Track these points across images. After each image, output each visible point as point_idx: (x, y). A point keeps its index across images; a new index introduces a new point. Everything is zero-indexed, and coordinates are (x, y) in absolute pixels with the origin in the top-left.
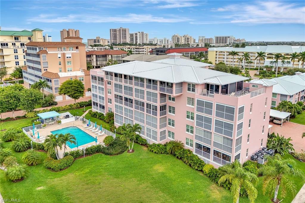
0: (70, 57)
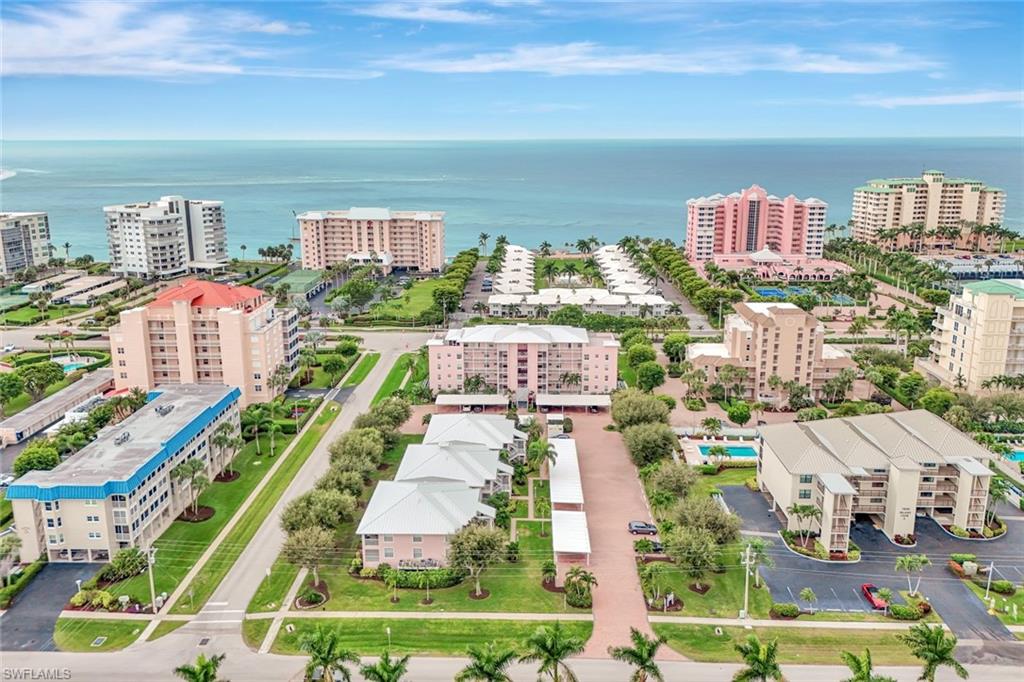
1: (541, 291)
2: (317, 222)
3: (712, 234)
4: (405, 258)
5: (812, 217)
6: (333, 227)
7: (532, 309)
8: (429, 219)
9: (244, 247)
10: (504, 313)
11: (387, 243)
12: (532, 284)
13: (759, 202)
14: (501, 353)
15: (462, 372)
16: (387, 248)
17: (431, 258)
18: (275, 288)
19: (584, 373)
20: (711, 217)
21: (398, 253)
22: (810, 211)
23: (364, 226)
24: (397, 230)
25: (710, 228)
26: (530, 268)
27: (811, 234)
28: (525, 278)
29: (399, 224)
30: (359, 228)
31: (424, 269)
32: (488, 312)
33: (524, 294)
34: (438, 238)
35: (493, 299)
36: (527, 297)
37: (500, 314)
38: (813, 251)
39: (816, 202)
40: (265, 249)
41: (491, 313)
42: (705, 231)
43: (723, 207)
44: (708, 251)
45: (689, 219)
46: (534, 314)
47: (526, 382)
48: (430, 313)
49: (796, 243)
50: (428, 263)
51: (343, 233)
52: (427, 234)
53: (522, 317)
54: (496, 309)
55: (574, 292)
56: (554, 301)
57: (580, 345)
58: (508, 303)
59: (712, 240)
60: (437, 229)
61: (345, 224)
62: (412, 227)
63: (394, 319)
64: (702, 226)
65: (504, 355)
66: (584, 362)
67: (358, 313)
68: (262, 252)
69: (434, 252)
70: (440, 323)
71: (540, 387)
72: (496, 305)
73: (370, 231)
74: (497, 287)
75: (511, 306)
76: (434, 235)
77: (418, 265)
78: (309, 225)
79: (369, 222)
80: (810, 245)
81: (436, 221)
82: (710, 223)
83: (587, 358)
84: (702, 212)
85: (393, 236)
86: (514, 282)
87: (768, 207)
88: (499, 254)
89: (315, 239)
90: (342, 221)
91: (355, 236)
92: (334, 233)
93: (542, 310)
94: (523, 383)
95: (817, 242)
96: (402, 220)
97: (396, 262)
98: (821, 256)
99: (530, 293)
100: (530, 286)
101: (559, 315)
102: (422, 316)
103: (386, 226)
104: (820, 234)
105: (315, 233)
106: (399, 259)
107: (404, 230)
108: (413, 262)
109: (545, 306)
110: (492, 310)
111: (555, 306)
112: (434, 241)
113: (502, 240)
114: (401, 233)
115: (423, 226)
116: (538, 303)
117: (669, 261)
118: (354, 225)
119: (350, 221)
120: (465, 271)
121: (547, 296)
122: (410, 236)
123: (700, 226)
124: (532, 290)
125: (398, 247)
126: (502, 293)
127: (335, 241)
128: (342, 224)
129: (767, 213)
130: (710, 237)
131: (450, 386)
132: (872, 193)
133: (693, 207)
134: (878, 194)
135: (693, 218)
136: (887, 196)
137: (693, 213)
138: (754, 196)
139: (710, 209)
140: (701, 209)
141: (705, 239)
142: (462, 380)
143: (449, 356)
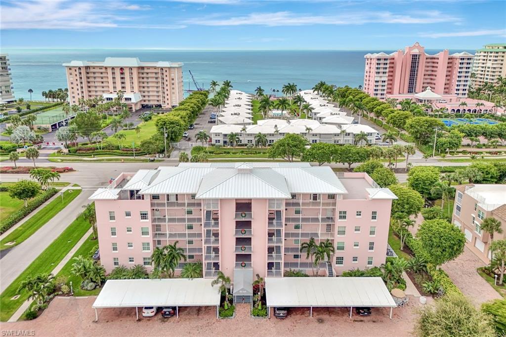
1: (259, 122)
2: (80, 68)
3: (386, 79)
4: (151, 98)
5: (461, 66)
6: (94, 73)
7: (252, 138)
8: (169, 66)
9: (31, 91)
10: (225, 142)
11: (136, 85)
12: (250, 116)
13: (419, 55)
14: (208, 213)
15: (149, 238)
16: (136, 89)
17: (171, 97)
18: (22, 120)
19: (338, 239)
20: (385, 66)
21: (146, 94)
22: (460, 61)
23: (118, 72)
24: (145, 75)
25: (384, 75)
26: (249, 105)
27: (460, 79)
28: (245, 113)
29: (146, 70)
30: (113, 73)
31: (165, 106)
32: (211, 141)
33: (244, 124)
34: (176, 81)
35: (215, 129)
36: (247, 126)
37: (222, 143)
38: (461, 92)
39: (465, 54)
40: (47, 92)
41: (213, 142)
42: (381, 77)
43: (394, 59)
44: (382, 92)
45: (367, 68)
46: (254, 142)
47: (248, 257)
48: (150, 143)
49: (447, 86)
50: (169, 102)
51: (102, 78)
52: (168, 78)
53: (242, 145)
54: (218, 138)
55: (289, 122)
56: (272, 131)
57: (332, 196)
58: (229, 133)
59: (386, 84)
60: (175, 74)
61: (103, 70)
62: (156, 73)
63: (118, 148)
64: (379, 73)
65: (213, 217)
66: (339, 223)
67: (88, 142)
68: (44, 94)
69: (173, 93)
70: (162, 152)
71: (270, 265)
72: (217, 135)
73: (122, 76)
74: (220, 118)
75: (232, 136)
76: (173, 79)
77: (161, 103)
78: (73, 71)
79: (122, 69)
80: (458, 88)
81: (174, 68)
82: (385, 71)
83: (343, 216)
84: (379, 62)
85: (141, 80)
86: (236, 114)
87: (425, 60)
88: (224, 93)
89: (78, 82)
90: (101, 68)
91: (111, 80)
92: (95, 78)
93: (261, 139)
94: (243, 259)
95: (464, 85)
96: (148, 68)
97: (145, 101)
98: (466, 96)
99: (249, 124)
100: (249, 118)
101: (282, 144)
102: (142, 145)
103: (135, 72)
104: (466, 79)
105: (78, 78)
106: (146, 98)
107: (150, 75)
108: (158, 101)
109: (265, 135)
110: (214, 139)
111: (273, 135)
112: (173, 84)
113: (227, 84)
114: (147, 78)
115: (164, 72)
116: (257, 133)
117: (361, 98)
118: (110, 71)
119: (106, 68)
120: (192, 105)
121: (265, 126)
122: (154, 80)
123: (377, 73)
124: (251, 121)
125: (146, 89)
126: (225, 124)
127: (96, 84)
128: (101, 71)
129: (425, 64)
130: (385, 81)
131: (131, 260)
132: (491, 52)
133: (371, 59)
134: (497, 53)
135: (370, 68)
136: (503, 55)
137: (371, 64)
138: (416, 51)
139: (385, 59)
140: (378, 59)
141: (380, 83)
142: (150, 251)
143: (128, 214)
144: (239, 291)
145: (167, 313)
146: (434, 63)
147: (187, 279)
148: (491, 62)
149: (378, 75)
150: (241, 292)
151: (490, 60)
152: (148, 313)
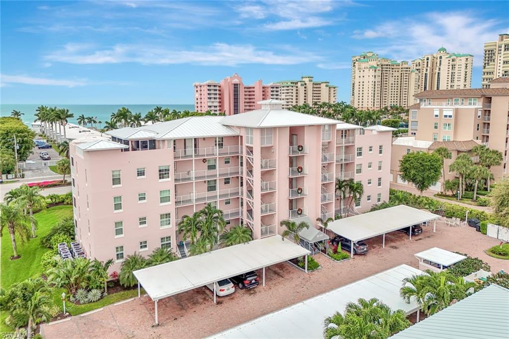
0: (450, 116)
3: (217, 104)
5: (272, 93)
13: (239, 85)
15: (170, 206)
19: (356, 178)
25: (216, 100)
39: (274, 83)
42: (213, 102)
43: (221, 86)
64: (211, 98)
66: (357, 160)
82: (215, 96)
83: (359, 152)
84: (210, 88)
87: (244, 89)
123: (209, 98)
129: (244, 93)
130: (216, 107)
131: (143, 245)
132: (283, 87)
133: (201, 86)
134: (288, 87)
135: (201, 95)
136: (292, 88)
137: (201, 90)
138: (236, 81)
139: (214, 86)
140: (209, 86)
141: (213, 108)
142: (170, 226)
143: (141, 173)
144: (316, 236)
145: (253, 281)
146: (250, 92)
147: (242, 245)
148: (285, 94)
149: (210, 100)
150: (318, 236)
151: (283, 93)
152: (228, 289)
